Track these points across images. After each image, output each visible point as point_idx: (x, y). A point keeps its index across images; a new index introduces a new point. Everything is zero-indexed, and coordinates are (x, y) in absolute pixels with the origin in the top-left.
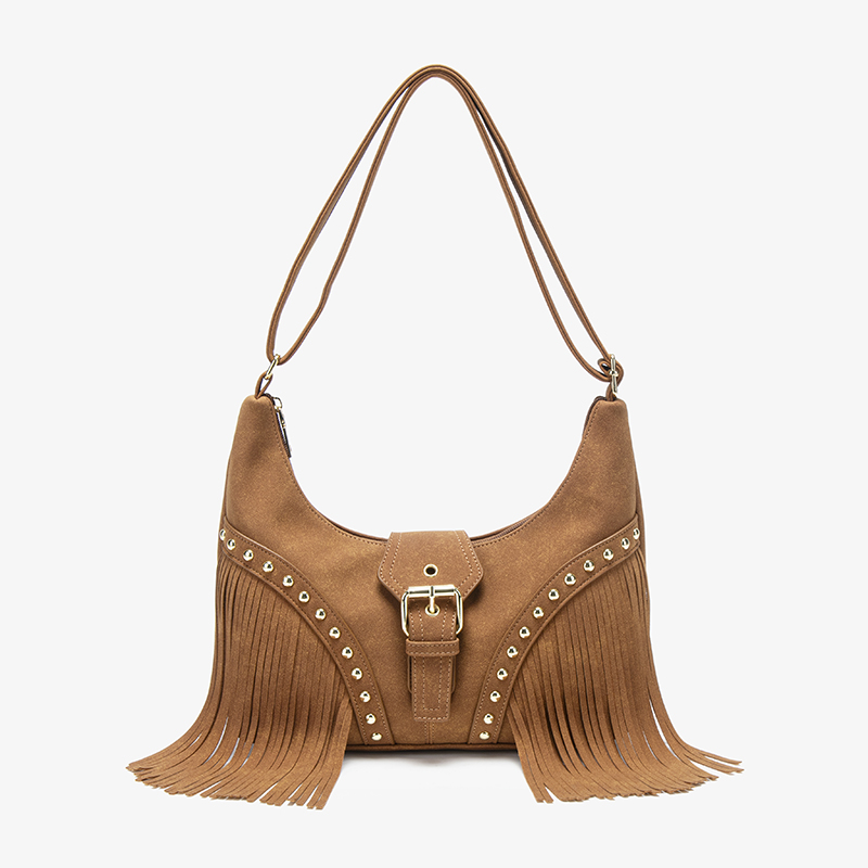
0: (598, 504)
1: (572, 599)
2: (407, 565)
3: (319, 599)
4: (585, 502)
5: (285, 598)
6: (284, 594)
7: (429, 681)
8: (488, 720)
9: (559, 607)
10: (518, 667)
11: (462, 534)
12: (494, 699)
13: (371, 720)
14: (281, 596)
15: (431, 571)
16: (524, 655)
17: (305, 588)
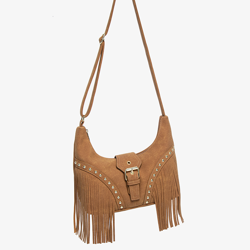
0: (166, 141)
2: (123, 162)
3: (104, 175)
4: (163, 141)
5: (96, 176)
7: (134, 190)
9: (161, 168)
10: (154, 184)
11: (133, 153)
12: (149, 193)
15: (129, 163)
16: (155, 181)
17: (100, 173)
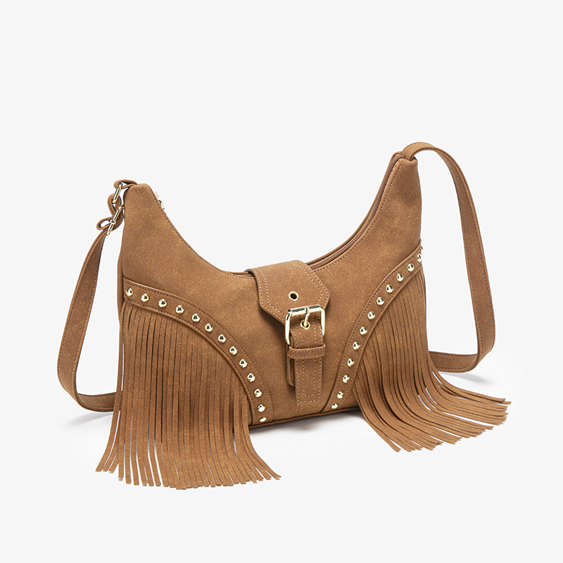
0: (401, 232)
1: (392, 303)
2: (277, 295)
3: (220, 328)
4: (391, 232)
5: (195, 330)
6: (194, 328)
7: (307, 376)
8: (340, 396)
9: (384, 310)
10: (360, 356)
12: (345, 381)
13: (262, 409)
14: (191, 329)
15: (294, 296)
16: (364, 347)
17: (208, 321)
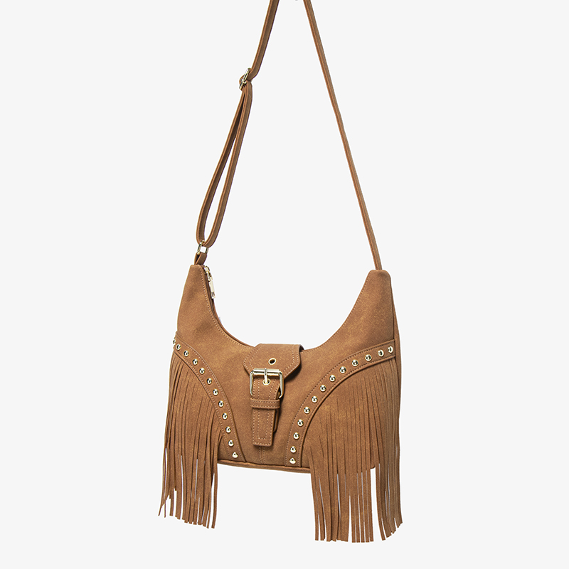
1: (343, 381)
2: (260, 358)
3: (210, 373)
7: (262, 422)
9: (336, 386)
10: (310, 419)
12: (296, 437)
13: (231, 444)
15: (272, 361)
16: (314, 413)
17: (203, 366)
